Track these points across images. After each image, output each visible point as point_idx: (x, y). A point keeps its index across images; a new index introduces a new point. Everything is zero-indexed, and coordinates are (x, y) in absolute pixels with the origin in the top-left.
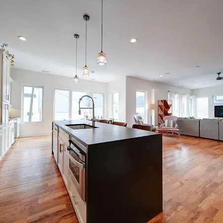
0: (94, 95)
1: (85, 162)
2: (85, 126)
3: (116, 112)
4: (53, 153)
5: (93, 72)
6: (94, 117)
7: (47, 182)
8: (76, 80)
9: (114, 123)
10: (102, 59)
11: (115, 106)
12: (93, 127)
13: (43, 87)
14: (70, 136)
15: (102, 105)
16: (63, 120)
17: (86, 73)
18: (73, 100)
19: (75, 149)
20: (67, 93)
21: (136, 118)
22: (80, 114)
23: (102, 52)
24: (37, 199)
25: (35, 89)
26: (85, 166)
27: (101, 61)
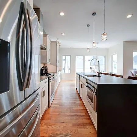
0: (98, 58)
1: (96, 92)
2: (94, 76)
3: (115, 68)
4: (76, 89)
5: (97, 43)
6: (99, 71)
7: (75, 101)
8: (88, 50)
9: (113, 75)
10: (104, 37)
11: (114, 63)
12: (99, 76)
13: (70, 55)
14: (87, 79)
15: (104, 63)
16: (80, 72)
17: (94, 46)
18: (85, 61)
19: (90, 86)
20: (82, 57)
21: (133, 72)
22: (91, 69)
23: (104, 33)
24: (72, 107)
25: (67, 56)
26: (96, 94)
27: (104, 38)
